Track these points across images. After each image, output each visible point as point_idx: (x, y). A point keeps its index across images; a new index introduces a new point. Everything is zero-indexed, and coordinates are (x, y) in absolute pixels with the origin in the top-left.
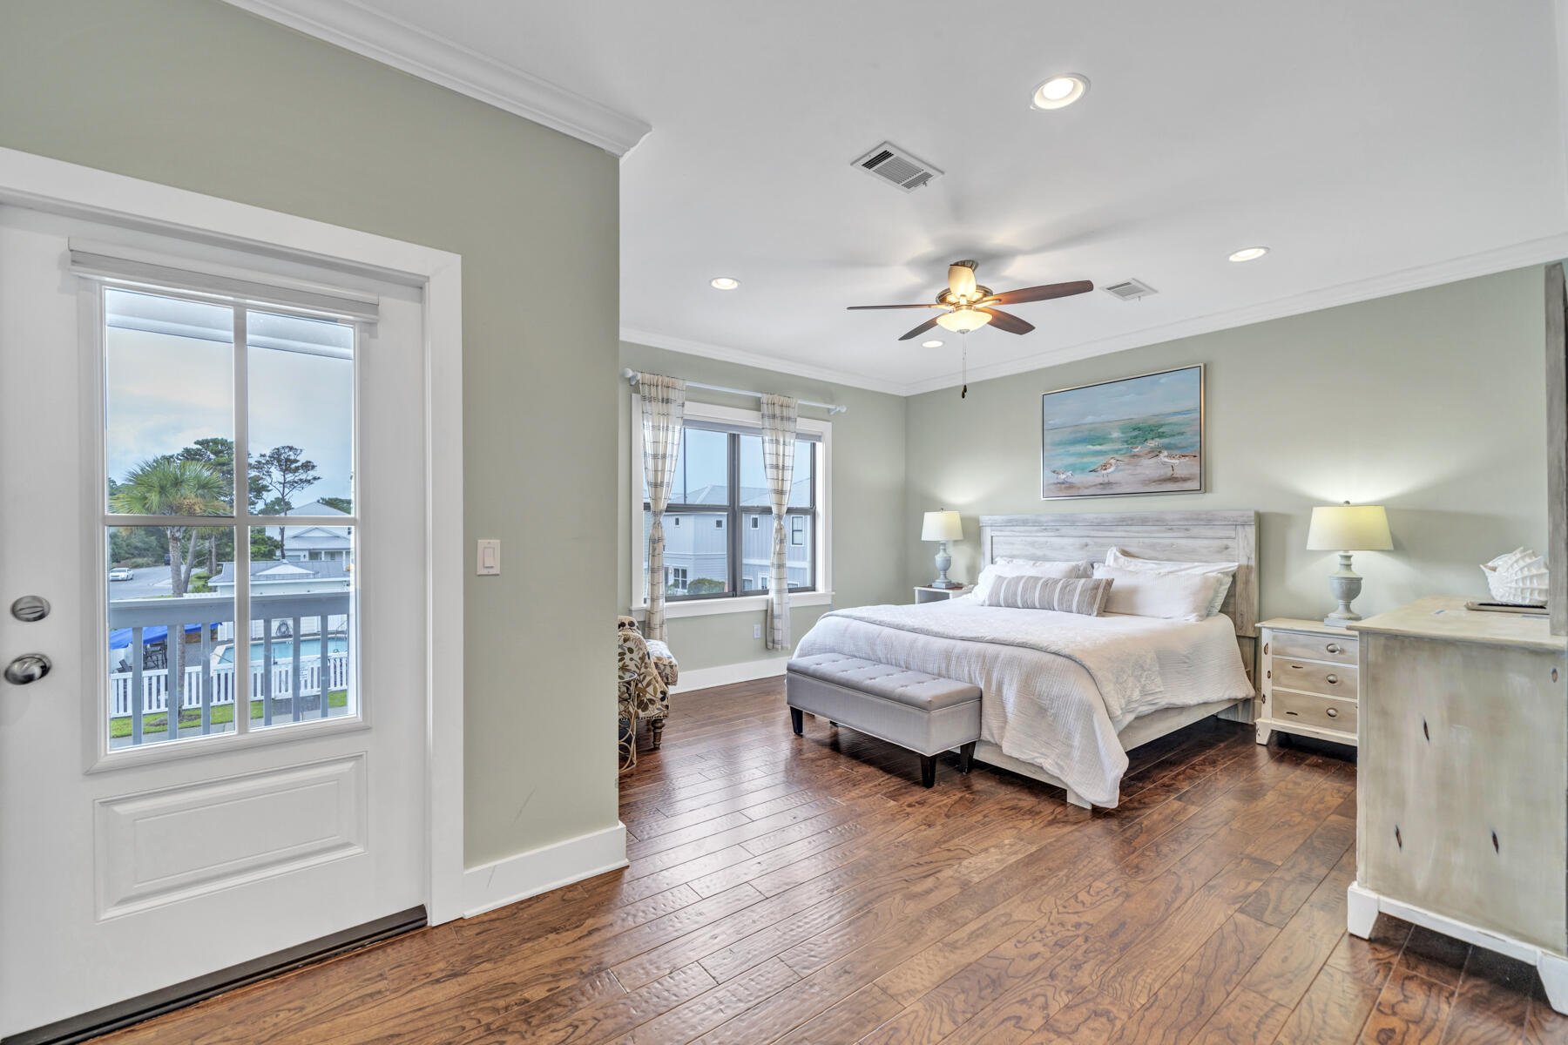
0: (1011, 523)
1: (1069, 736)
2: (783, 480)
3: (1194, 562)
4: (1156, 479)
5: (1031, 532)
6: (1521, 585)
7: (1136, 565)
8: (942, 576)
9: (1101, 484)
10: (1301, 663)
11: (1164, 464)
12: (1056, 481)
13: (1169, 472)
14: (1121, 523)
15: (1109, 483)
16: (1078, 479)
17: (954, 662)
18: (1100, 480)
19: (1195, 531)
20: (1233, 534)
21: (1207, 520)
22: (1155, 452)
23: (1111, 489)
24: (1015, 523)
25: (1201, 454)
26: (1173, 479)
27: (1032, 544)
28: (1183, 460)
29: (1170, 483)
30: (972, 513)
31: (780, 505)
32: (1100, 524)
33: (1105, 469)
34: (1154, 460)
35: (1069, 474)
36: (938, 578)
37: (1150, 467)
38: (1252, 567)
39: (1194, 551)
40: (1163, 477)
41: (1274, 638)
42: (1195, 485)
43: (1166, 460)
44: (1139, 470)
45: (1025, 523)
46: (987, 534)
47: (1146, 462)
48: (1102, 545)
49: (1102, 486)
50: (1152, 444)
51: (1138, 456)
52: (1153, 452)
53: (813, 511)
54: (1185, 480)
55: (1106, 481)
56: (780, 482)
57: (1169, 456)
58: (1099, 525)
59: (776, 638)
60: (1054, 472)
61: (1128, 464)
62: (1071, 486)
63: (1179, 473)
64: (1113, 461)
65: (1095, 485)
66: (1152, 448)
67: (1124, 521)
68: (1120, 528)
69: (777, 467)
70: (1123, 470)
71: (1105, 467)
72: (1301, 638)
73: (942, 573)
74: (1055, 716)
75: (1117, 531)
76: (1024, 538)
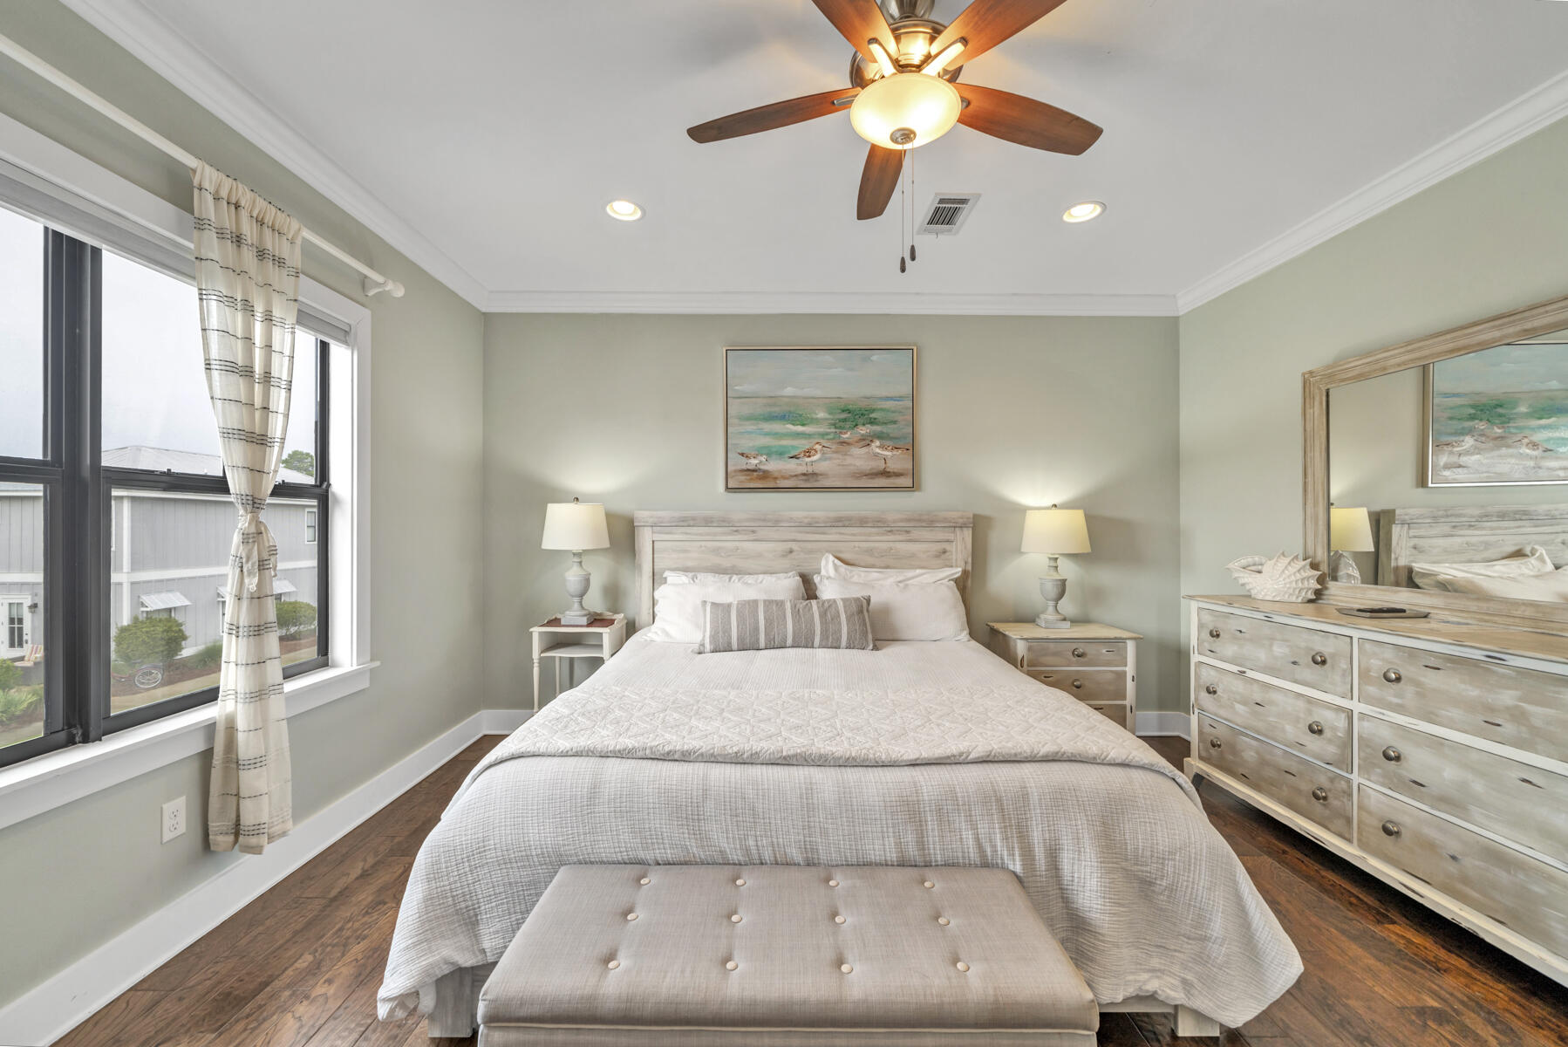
0: (685, 522)
1: (1201, 921)
2: (265, 408)
3: (916, 568)
4: (868, 472)
5: (715, 534)
6: (1300, 585)
7: (860, 576)
8: (576, 606)
9: (804, 474)
10: (1052, 672)
11: (876, 455)
12: (744, 467)
13: (881, 465)
14: (837, 524)
15: (814, 474)
16: (773, 466)
17: (931, 825)
18: (802, 469)
19: (916, 534)
20: (951, 536)
21: (927, 521)
22: (866, 441)
23: (816, 481)
24: (691, 523)
25: (911, 446)
26: (885, 473)
27: (716, 551)
28: (895, 452)
29: (881, 478)
30: (623, 506)
31: (256, 471)
32: (811, 525)
33: (809, 456)
34: (865, 450)
35: (763, 458)
36: (569, 608)
37: (860, 459)
38: (968, 571)
39: (913, 556)
40: (874, 471)
41: (1030, 649)
42: (907, 482)
43: (878, 450)
44: (849, 460)
45: (708, 522)
46: (645, 538)
47: (857, 451)
48: (811, 552)
49: (804, 477)
50: (863, 430)
51: (848, 444)
52: (864, 440)
53: (321, 494)
54: (898, 475)
55: (810, 471)
56: (258, 414)
57: (882, 447)
58: (809, 525)
59: (248, 819)
60: (742, 454)
61: (836, 452)
62: (765, 475)
63: (893, 466)
64: (818, 447)
65: (796, 476)
66: (863, 435)
67: (841, 522)
68: (834, 530)
69: (248, 372)
70: (830, 459)
71: (808, 453)
72: (1052, 645)
73: (576, 600)
74: (1172, 889)
75: (831, 534)
76: (703, 543)
